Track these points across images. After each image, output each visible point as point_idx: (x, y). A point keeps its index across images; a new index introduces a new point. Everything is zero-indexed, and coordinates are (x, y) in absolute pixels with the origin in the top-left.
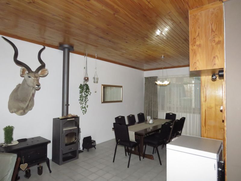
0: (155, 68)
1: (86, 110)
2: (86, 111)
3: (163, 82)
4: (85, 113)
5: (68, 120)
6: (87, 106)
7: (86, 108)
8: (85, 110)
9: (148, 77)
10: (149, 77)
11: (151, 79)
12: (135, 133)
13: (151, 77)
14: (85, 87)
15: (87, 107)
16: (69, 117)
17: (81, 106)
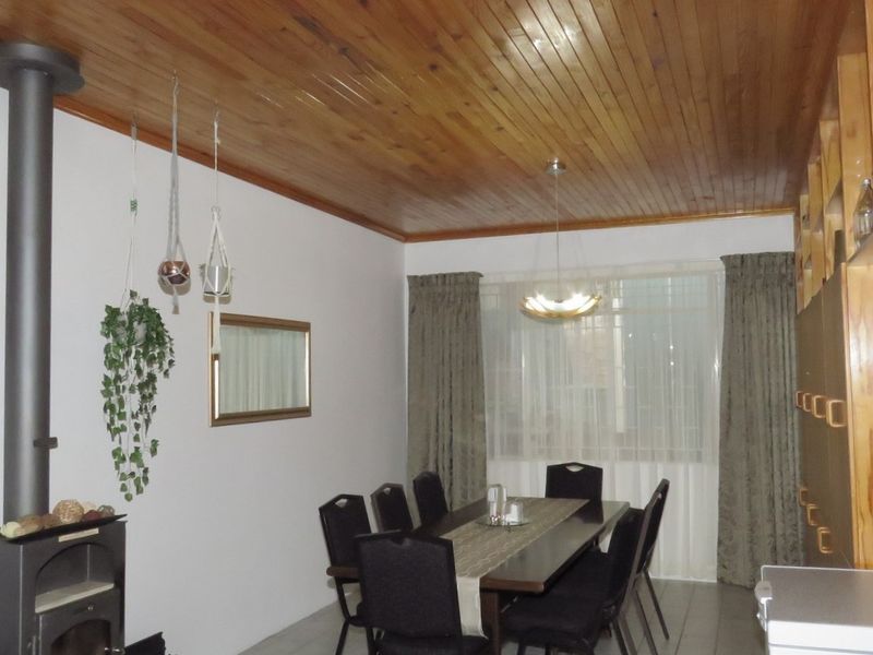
0: (474, 224)
1: (146, 471)
2: (146, 480)
3: (560, 301)
4: (139, 490)
5: (62, 539)
6: (155, 443)
7: (146, 457)
8: (139, 473)
9: (430, 277)
10: (437, 276)
11: (444, 283)
12: (482, 580)
13: (445, 276)
14: (140, 330)
15: (154, 452)
16: (66, 520)
17: (115, 445)
